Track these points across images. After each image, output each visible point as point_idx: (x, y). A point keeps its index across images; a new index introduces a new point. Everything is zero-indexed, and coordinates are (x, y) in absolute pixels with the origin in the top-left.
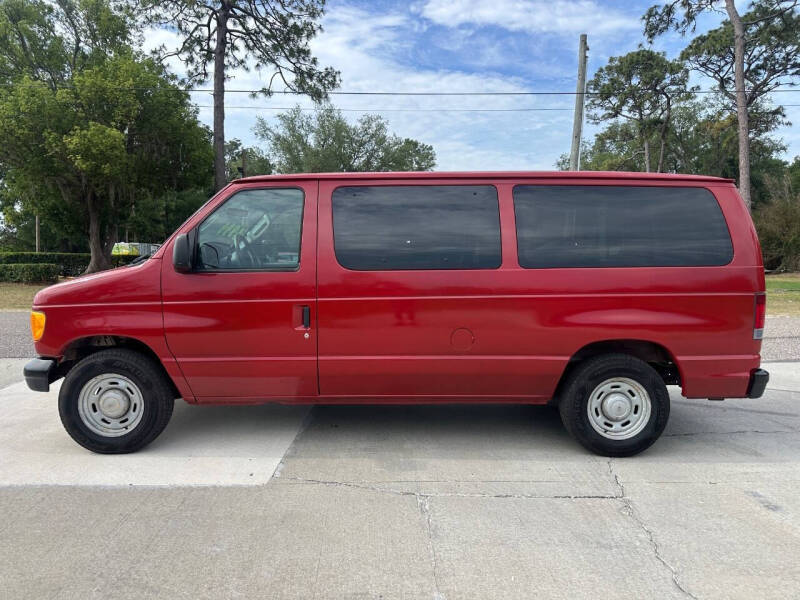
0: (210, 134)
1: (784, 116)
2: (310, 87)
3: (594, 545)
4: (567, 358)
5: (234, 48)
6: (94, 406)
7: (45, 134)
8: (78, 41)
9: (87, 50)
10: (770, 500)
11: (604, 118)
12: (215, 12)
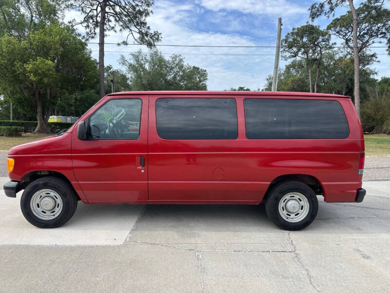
0: (98, 63)
1: (376, 58)
2: (146, 41)
3: (281, 277)
4: (269, 183)
5: (109, 21)
6: (38, 204)
7: (15, 63)
8: (32, 16)
9: (36, 21)
10: (365, 253)
11: (290, 57)
12: (100, 3)
